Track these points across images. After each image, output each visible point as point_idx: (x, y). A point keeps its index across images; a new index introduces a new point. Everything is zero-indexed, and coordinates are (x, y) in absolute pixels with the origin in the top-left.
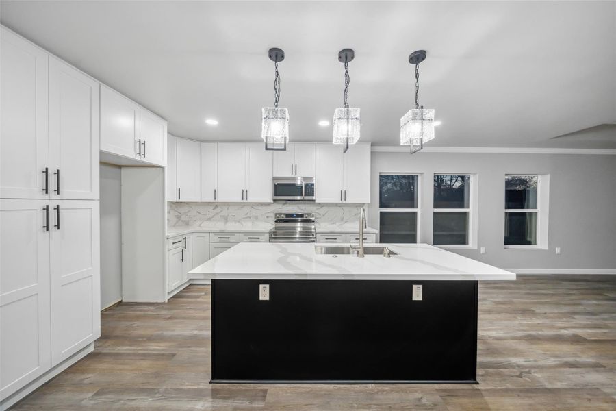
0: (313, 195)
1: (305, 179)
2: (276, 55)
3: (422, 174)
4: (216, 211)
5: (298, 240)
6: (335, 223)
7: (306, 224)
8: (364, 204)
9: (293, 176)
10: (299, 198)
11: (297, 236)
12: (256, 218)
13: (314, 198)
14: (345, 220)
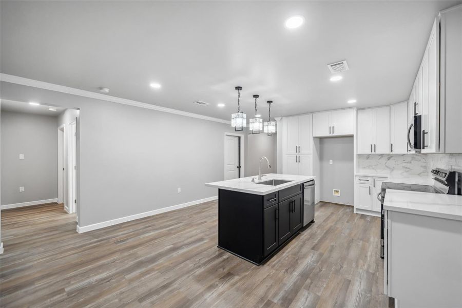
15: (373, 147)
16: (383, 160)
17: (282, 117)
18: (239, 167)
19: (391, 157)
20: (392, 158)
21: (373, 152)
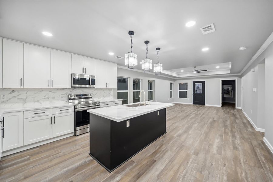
0: (95, 85)
1: (92, 76)
2: (131, 33)
3: (129, 78)
4: (13, 95)
5: (91, 107)
6: (101, 98)
7: (87, 100)
8: (112, 89)
9: (83, 74)
10: (87, 86)
11: (91, 105)
12: (54, 98)
13: (95, 86)
14: (105, 96)
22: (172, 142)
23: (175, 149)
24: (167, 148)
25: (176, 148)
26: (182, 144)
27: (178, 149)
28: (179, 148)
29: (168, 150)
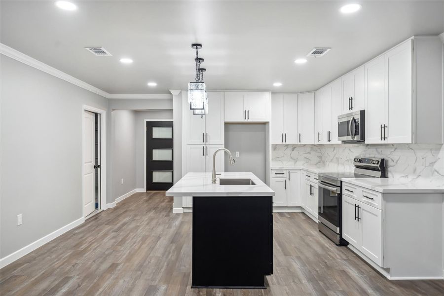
15: (284, 137)
16: (289, 151)
17: (182, 90)
18: (97, 167)
19: (295, 147)
20: (296, 149)
21: (284, 143)
22: (163, 270)
23: (152, 261)
24: (167, 257)
25: (150, 262)
26: (140, 272)
27: (147, 262)
28: (145, 264)
29: (163, 256)
